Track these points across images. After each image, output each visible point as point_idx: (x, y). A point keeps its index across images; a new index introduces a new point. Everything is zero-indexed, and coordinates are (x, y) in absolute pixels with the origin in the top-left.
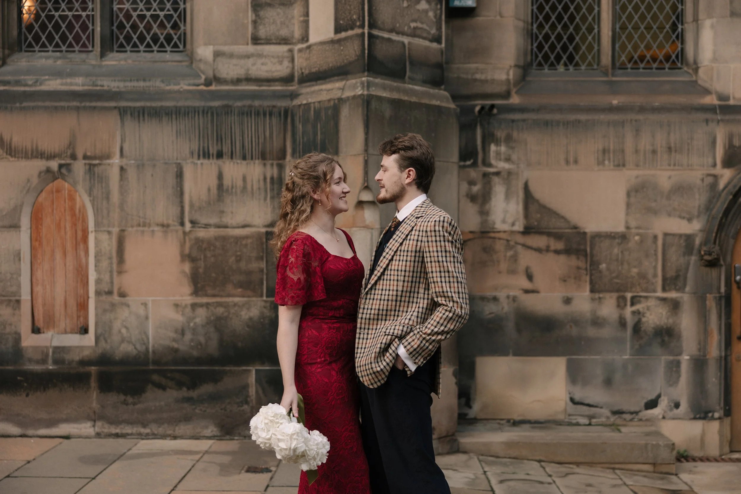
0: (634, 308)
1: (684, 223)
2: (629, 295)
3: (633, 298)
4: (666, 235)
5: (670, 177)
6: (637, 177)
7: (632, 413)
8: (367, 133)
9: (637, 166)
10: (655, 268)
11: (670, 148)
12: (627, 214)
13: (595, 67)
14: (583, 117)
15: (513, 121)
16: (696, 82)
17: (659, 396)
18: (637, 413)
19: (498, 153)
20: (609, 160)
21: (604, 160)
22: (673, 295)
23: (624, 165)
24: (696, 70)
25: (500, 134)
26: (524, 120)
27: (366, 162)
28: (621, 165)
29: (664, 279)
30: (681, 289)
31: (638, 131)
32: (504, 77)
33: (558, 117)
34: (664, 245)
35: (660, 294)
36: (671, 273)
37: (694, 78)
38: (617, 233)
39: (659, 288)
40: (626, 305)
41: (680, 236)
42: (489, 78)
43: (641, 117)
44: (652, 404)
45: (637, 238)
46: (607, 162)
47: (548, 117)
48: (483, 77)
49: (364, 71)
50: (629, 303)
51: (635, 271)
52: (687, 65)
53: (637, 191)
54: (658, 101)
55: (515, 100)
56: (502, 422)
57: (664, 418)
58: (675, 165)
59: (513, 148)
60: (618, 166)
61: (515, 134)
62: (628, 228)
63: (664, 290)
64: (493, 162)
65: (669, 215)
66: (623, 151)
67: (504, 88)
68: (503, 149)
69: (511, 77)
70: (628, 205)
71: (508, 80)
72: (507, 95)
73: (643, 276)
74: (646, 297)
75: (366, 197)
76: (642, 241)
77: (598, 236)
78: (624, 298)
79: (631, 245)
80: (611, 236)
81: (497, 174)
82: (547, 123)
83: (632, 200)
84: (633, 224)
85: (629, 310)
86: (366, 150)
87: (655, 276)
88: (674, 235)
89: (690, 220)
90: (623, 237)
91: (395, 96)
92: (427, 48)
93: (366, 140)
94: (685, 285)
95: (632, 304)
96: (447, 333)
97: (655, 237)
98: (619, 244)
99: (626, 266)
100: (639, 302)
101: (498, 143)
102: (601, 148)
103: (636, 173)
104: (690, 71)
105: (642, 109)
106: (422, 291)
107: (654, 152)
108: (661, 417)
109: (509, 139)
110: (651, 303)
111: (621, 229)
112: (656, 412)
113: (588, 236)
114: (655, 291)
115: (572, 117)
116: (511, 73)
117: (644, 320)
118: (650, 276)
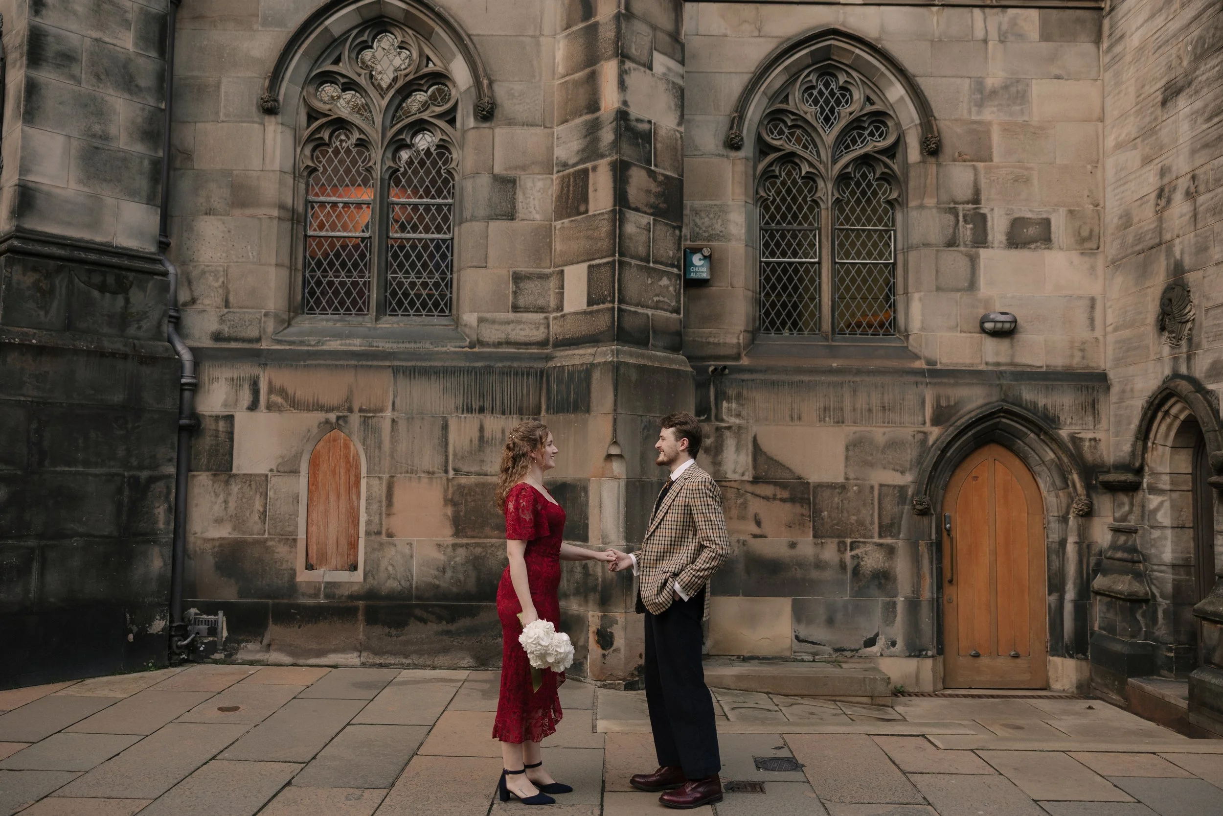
0: (854, 553)
1: (898, 474)
2: (849, 541)
3: (852, 543)
4: (881, 485)
5: (884, 434)
6: (854, 433)
7: (852, 651)
8: (616, 396)
9: (855, 423)
10: (872, 515)
11: (884, 407)
12: (846, 467)
13: (817, 332)
14: (806, 378)
15: (743, 381)
16: (907, 347)
17: (877, 635)
18: (857, 650)
19: (729, 410)
20: (830, 417)
21: (825, 417)
22: (889, 541)
23: (843, 422)
24: (907, 337)
25: (732, 392)
26: (753, 380)
27: (615, 420)
28: (840, 422)
29: (880, 526)
30: (896, 536)
31: (855, 391)
32: (735, 341)
33: (783, 377)
34: (880, 494)
35: (876, 540)
36: (887, 521)
37: (905, 345)
38: (837, 484)
39: (876, 535)
40: (846, 550)
41: (895, 486)
42: (721, 341)
43: (858, 379)
44: (870, 642)
45: (855, 488)
46: (827, 419)
47: (775, 377)
48: (716, 341)
49: (614, 340)
50: (848, 548)
51: (854, 518)
52: (899, 332)
53: (855, 445)
54: (873, 364)
55: (745, 361)
56: (732, 658)
57: (882, 655)
58: (888, 423)
59: (743, 405)
60: (838, 422)
61: (745, 392)
62: (847, 479)
63: (880, 536)
64: (725, 417)
65: (885, 468)
66: (842, 409)
67: (735, 351)
68: (734, 405)
69: (741, 341)
70: (847, 458)
71: (739, 343)
72: (738, 357)
73: (860, 523)
74: (864, 543)
75: (615, 451)
76: (860, 491)
77: (820, 486)
78: (844, 543)
79: (850, 494)
80: (832, 486)
81: (729, 428)
82: (773, 383)
83: (851, 453)
84: (852, 475)
85: (848, 554)
86: (615, 410)
87: (872, 523)
88: (888, 486)
89: (903, 473)
90: (843, 487)
91: (641, 362)
92: (668, 319)
93: (615, 401)
94: (899, 533)
95: (851, 550)
96: (712, 569)
97: (872, 487)
98: (840, 494)
99: (845, 514)
100: (858, 547)
101: (729, 400)
102: (822, 405)
103: (855, 429)
104: (902, 338)
105: (859, 372)
106: (691, 536)
107: (870, 410)
108: (879, 654)
109: (739, 396)
110: (869, 548)
111: (841, 480)
112: (875, 649)
113: (812, 485)
114: (872, 537)
115: (797, 378)
116: (741, 337)
117: (862, 563)
118: (867, 523)
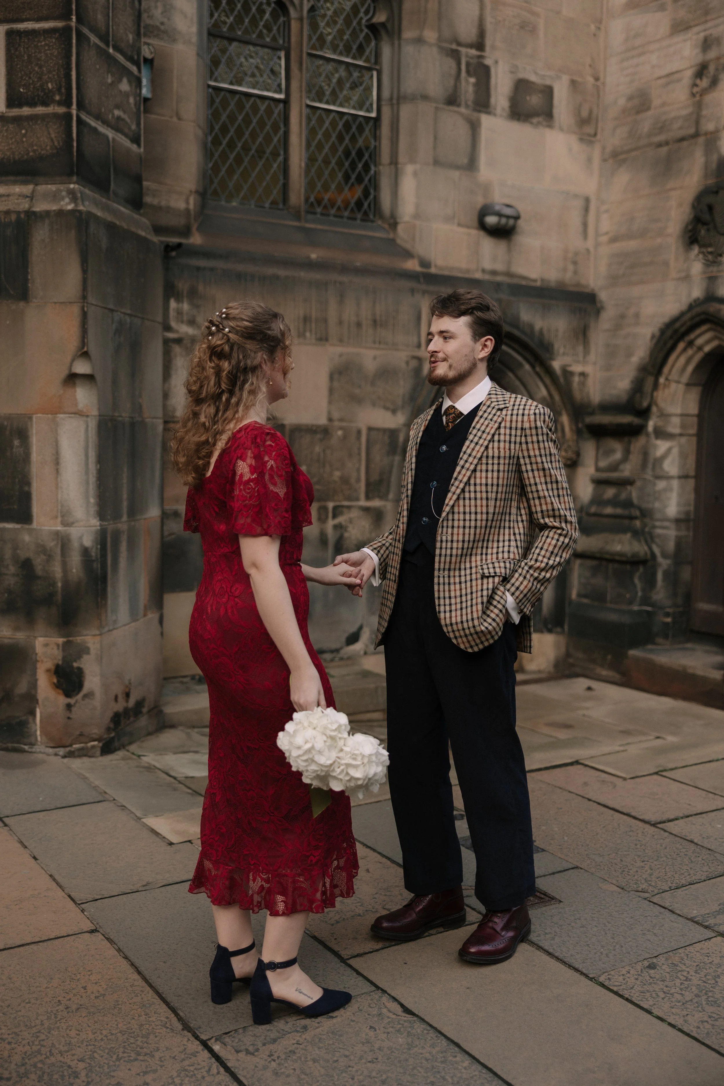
0: (336, 521)
1: (388, 414)
2: (331, 505)
3: (335, 508)
4: (370, 429)
5: (375, 358)
6: (341, 355)
7: (332, 651)
8: (84, 271)
9: (341, 340)
10: (358, 470)
11: (375, 321)
12: (330, 402)
13: (281, 206)
14: (282, 272)
15: (198, 269)
16: (393, 241)
17: (361, 628)
18: (337, 651)
19: (179, 313)
20: (311, 331)
21: (305, 331)
22: (376, 503)
23: (327, 340)
24: (394, 225)
25: (182, 285)
26: (212, 269)
27: (84, 315)
28: (323, 339)
29: (368, 484)
30: (384, 497)
31: (342, 298)
32: (182, 205)
33: (251, 268)
34: (368, 441)
35: (363, 503)
36: (375, 477)
37: (391, 236)
38: (318, 426)
39: (362, 496)
40: (327, 517)
41: (384, 431)
42: (163, 203)
43: (345, 279)
44: (353, 638)
45: (340, 433)
46: (308, 334)
47: (240, 267)
48: (155, 202)
49: (70, 174)
50: (330, 515)
51: (337, 474)
52: (384, 217)
53: (340, 373)
54: (360, 260)
55: (196, 239)
56: (185, 680)
57: (365, 653)
58: (380, 343)
59: (198, 307)
60: (320, 339)
61: (201, 288)
62: (330, 420)
63: (368, 498)
64: (173, 324)
65: (374, 405)
66: (325, 321)
67: (182, 221)
68: (186, 306)
69: (191, 206)
70: (331, 391)
71: (187, 210)
72: (186, 232)
73: (345, 480)
74: (349, 507)
75: (82, 368)
76: (345, 437)
77: (298, 429)
78: (325, 509)
79: (334, 441)
80: (312, 430)
81: (179, 341)
82: (240, 276)
83: (336, 384)
84: (336, 415)
85: (331, 523)
86: (84, 297)
87: (358, 480)
88: (378, 430)
89: (394, 412)
90: (325, 432)
91: (109, 218)
92: (128, 150)
93: (85, 281)
94: (388, 492)
95: (334, 516)
97: (359, 432)
98: (321, 440)
99: (328, 469)
100: (341, 513)
101: (179, 299)
102: (302, 314)
103: (339, 349)
104: (386, 226)
105: (345, 269)
107: (359, 325)
108: (362, 652)
109: (193, 294)
110: (354, 514)
111: (323, 421)
112: (358, 647)
113: (287, 429)
114: (358, 499)
115: (270, 271)
116: (192, 201)
117: (346, 535)
118: (353, 481)
